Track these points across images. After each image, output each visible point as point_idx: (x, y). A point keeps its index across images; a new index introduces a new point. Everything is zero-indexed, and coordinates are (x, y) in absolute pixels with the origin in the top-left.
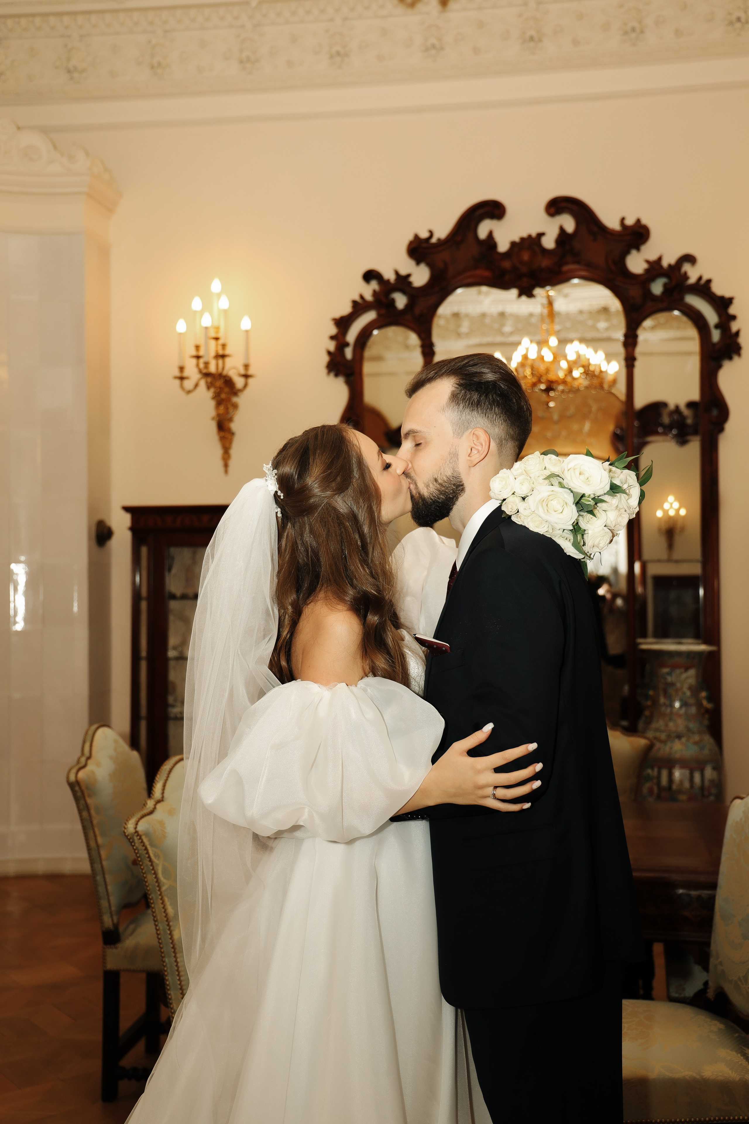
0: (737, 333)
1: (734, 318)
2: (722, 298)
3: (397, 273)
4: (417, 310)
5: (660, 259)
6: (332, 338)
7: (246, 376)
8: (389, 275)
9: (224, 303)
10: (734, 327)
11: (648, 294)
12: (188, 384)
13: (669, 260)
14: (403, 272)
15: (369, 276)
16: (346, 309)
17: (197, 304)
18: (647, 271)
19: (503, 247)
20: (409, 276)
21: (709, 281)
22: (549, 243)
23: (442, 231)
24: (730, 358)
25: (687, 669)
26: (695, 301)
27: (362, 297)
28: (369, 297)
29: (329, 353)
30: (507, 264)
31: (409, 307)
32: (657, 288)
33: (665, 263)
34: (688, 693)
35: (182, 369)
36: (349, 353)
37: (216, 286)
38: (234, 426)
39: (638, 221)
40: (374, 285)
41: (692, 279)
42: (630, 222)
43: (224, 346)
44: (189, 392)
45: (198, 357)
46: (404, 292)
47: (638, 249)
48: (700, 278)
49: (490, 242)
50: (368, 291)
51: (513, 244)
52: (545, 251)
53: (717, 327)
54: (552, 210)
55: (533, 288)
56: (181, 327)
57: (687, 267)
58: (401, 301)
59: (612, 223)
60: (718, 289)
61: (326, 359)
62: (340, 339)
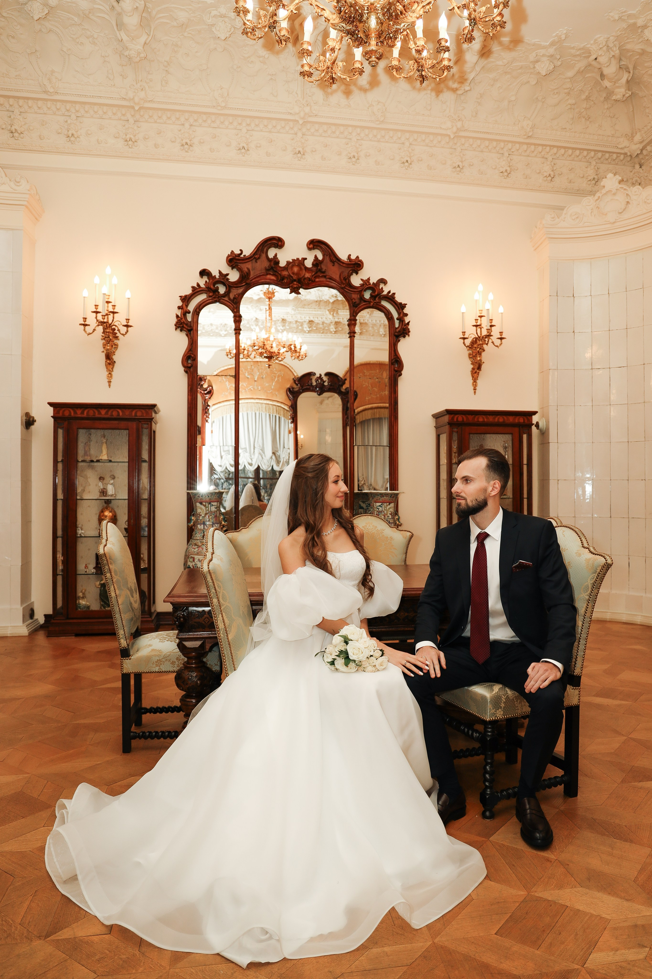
0: (408, 323)
1: (406, 315)
2: (401, 304)
3: (220, 272)
4: (232, 296)
5: (369, 279)
6: (179, 308)
7: (127, 326)
8: (215, 273)
9: (115, 281)
10: (407, 320)
11: (362, 299)
12: (89, 329)
13: (373, 280)
14: (224, 272)
15: (204, 273)
16: (189, 291)
17: (97, 280)
18: (362, 285)
19: (282, 264)
20: (227, 275)
21: (394, 294)
22: (309, 264)
23: (247, 252)
24: (404, 337)
25: (390, 503)
26: (385, 304)
27: (198, 285)
28: (202, 285)
29: (177, 316)
30: (285, 273)
31: (227, 294)
32: (367, 295)
33: (371, 282)
34: (390, 517)
35: (85, 319)
36: (189, 317)
37: (108, 270)
38: (115, 358)
39: (358, 257)
40: (205, 279)
41: (385, 293)
42: (353, 257)
43: (114, 306)
44: (89, 334)
45: (97, 312)
46: (224, 284)
47: (357, 273)
48: (389, 292)
49: (275, 261)
50: (202, 282)
51: (288, 263)
52: (306, 268)
53: (397, 319)
54: (311, 246)
55: (299, 288)
56: (85, 293)
57: (382, 285)
58: (222, 290)
59: (343, 257)
60: (399, 299)
61: (175, 320)
62: (183, 309)
